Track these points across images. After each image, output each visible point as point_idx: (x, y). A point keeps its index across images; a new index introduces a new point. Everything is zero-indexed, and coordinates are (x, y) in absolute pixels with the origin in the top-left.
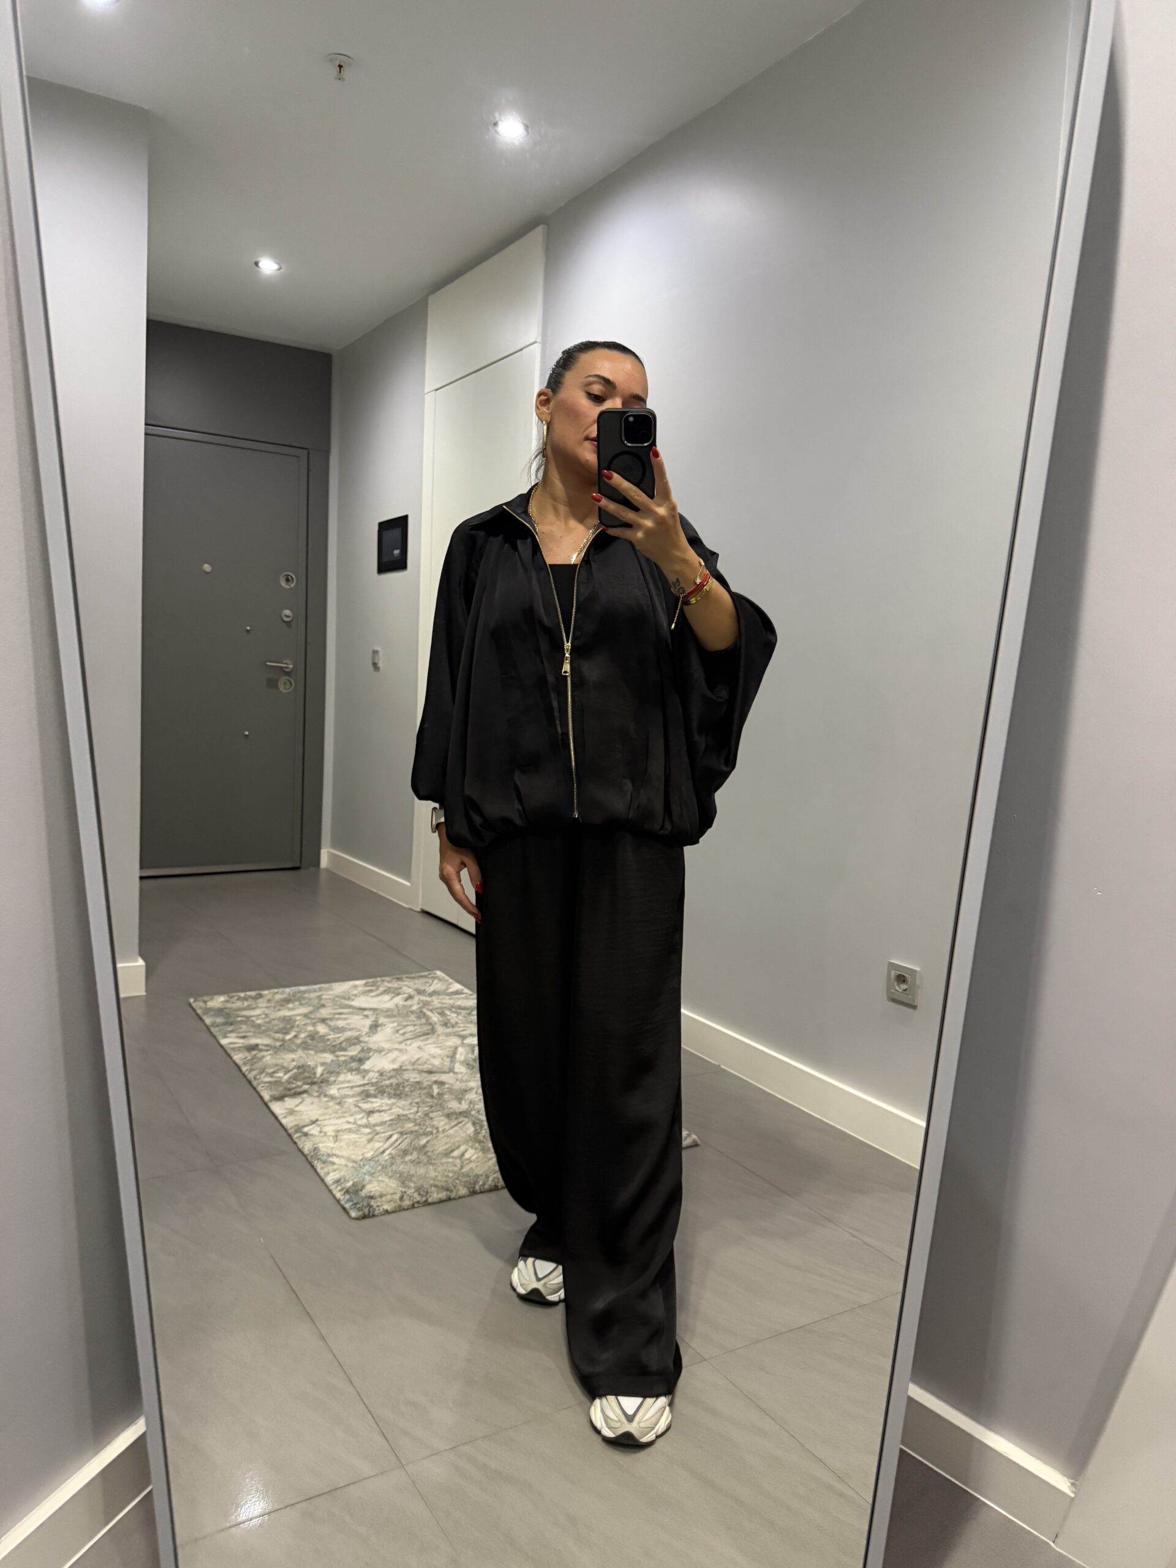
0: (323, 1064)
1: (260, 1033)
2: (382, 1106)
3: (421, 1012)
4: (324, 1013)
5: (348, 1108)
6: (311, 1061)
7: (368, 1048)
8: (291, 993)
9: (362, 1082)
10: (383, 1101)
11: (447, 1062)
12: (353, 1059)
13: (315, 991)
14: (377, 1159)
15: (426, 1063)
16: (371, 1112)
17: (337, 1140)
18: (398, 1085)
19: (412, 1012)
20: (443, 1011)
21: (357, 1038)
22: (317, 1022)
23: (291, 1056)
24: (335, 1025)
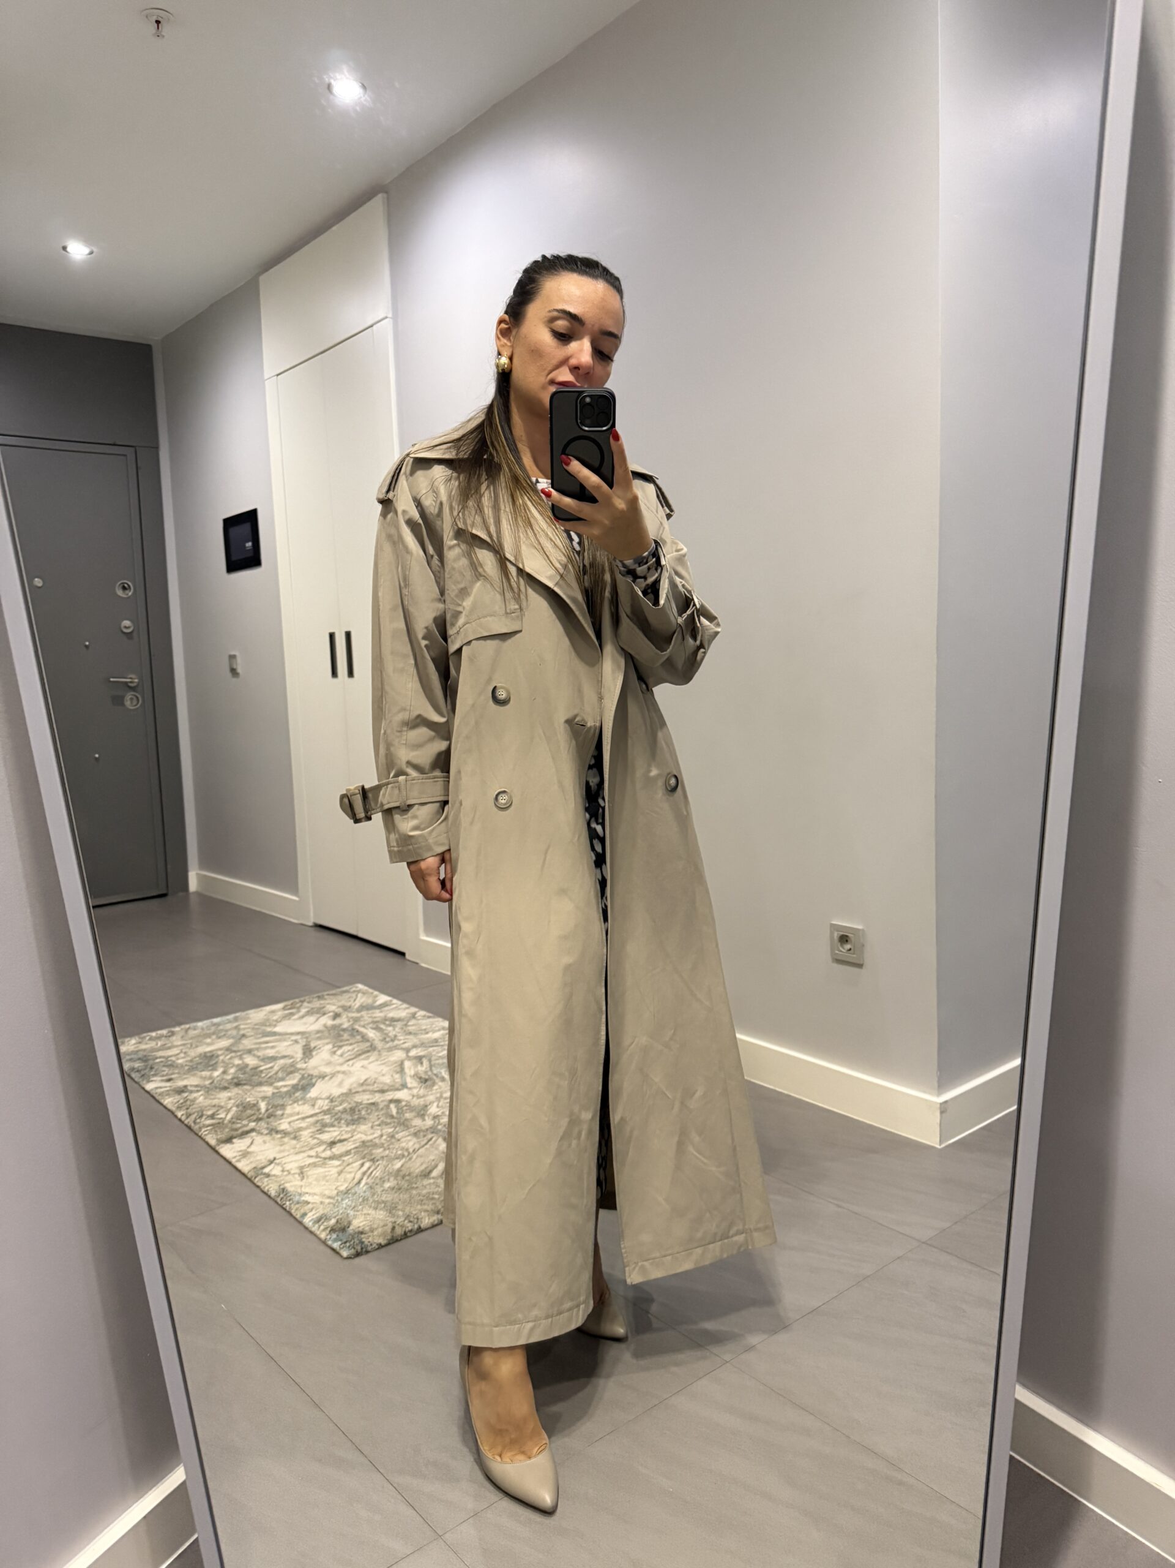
0: (264, 1098)
1: (184, 1074)
2: (342, 1135)
3: (353, 1029)
4: (247, 1043)
5: (305, 1142)
6: (249, 1097)
7: (309, 1075)
8: (205, 1026)
9: (313, 1112)
10: (342, 1129)
11: (397, 1076)
12: (295, 1088)
13: (230, 1022)
14: (353, 1191)
15: (375, 1082)
16: (333, 1143)
17: (303, 1177)
18: (352, 1110)
19: (344, 1030)
20: (377, 1026)
21: (292, 1065)
22: (243, 1054)
23: (225, 1095)
24: (264, 1055)
